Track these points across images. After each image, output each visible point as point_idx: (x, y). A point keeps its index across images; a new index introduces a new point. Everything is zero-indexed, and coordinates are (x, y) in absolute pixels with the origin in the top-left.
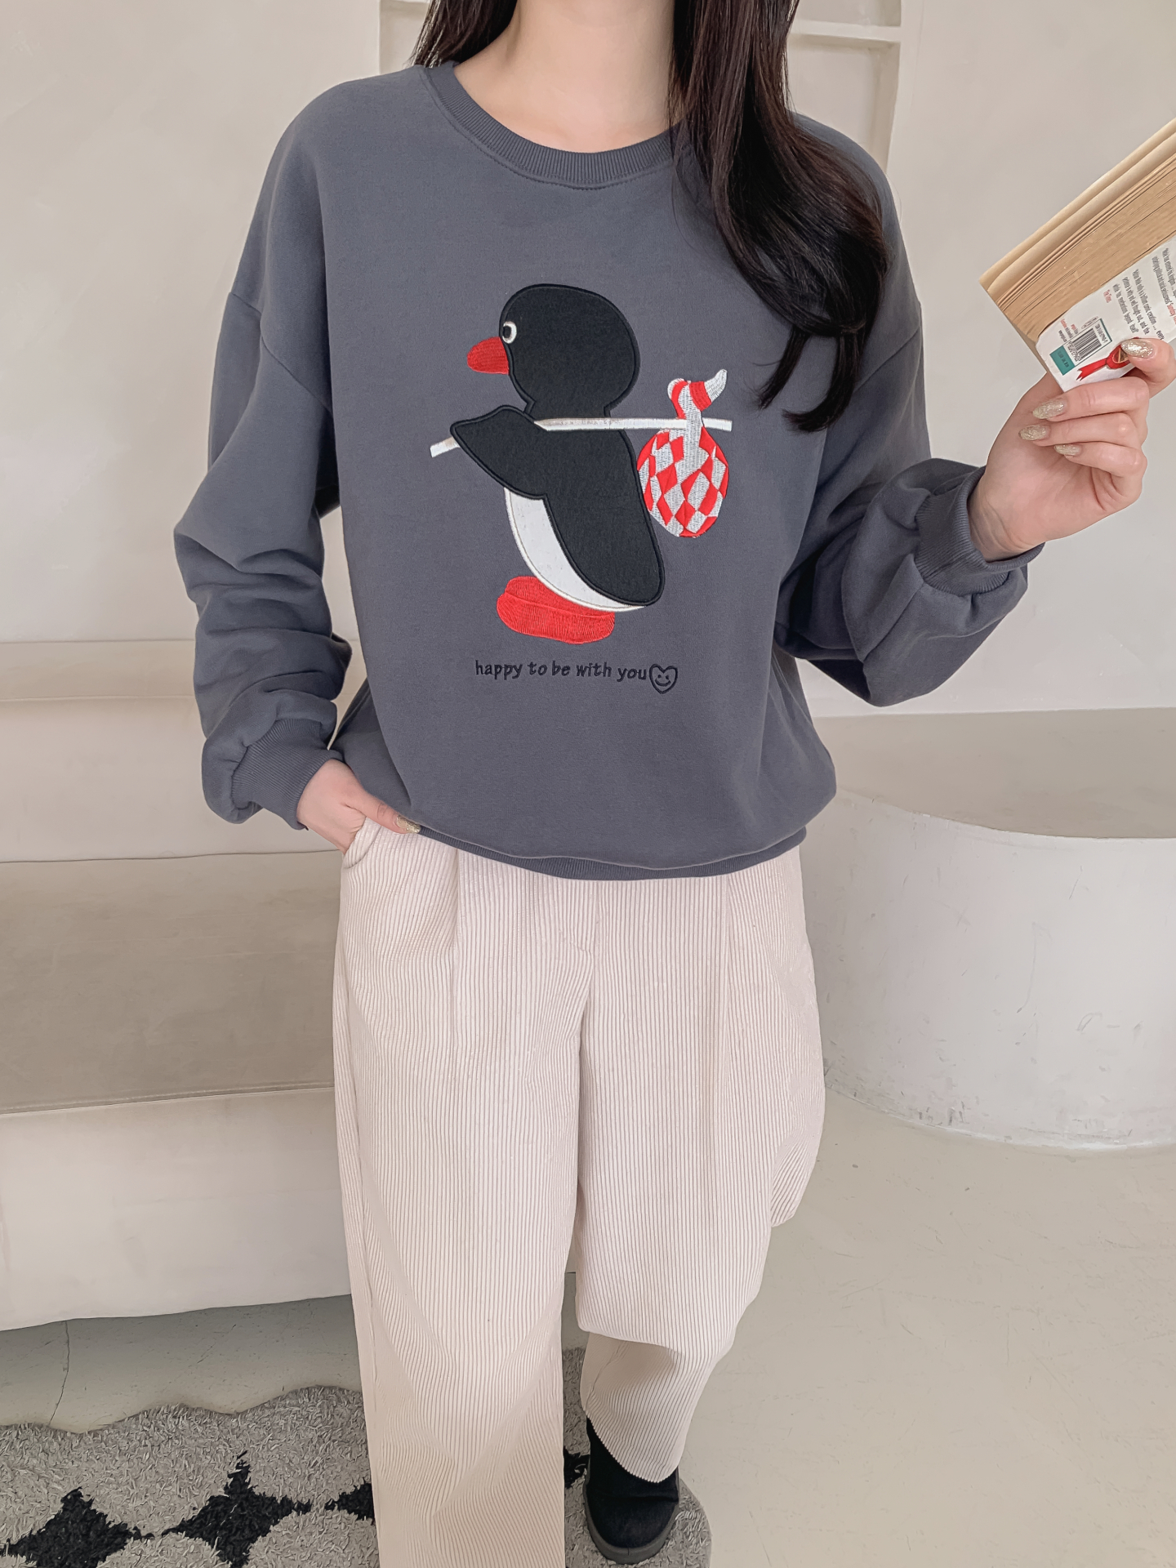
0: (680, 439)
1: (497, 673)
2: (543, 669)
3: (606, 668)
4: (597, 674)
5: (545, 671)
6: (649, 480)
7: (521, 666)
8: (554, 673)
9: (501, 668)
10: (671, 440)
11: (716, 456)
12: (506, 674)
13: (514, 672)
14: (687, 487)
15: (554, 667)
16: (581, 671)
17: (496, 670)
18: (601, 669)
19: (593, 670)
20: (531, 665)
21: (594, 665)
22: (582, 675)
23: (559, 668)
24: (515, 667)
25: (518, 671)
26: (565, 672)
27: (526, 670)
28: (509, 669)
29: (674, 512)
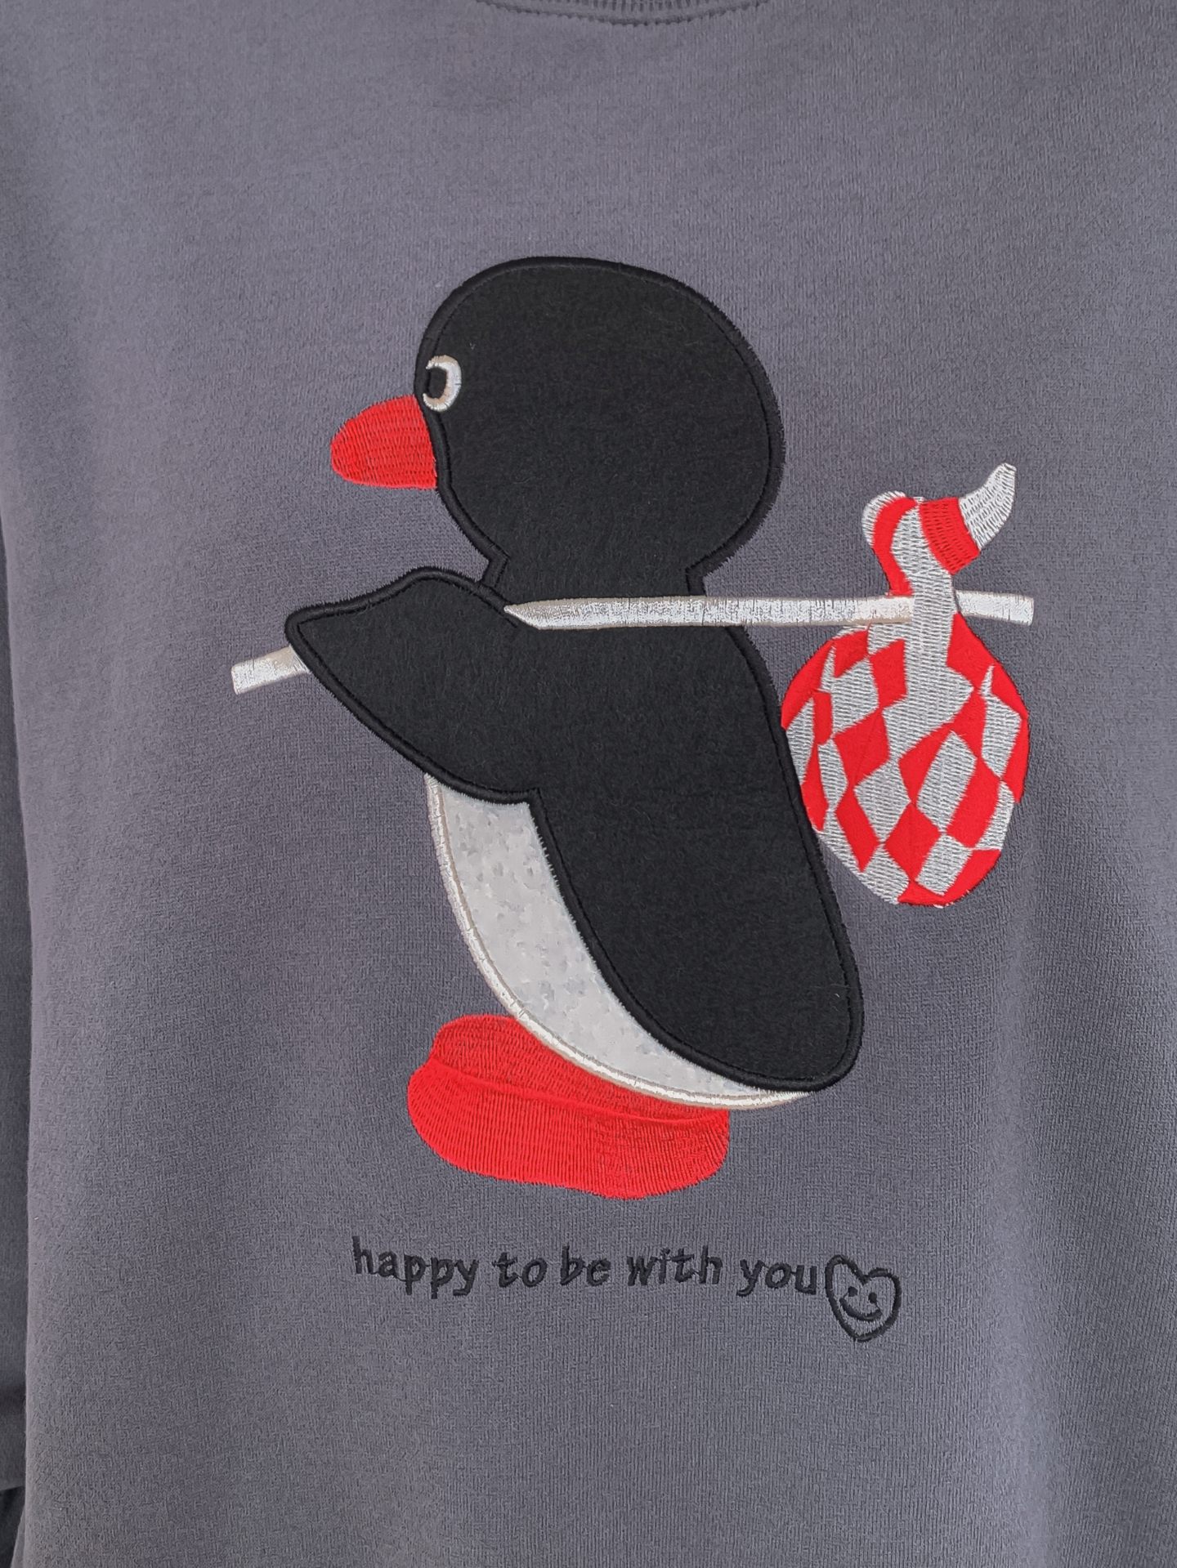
0: (898, 647)
1: (410, 1280)
2: (534, 1273)
3: (706, 1260)
4: (680, 1277)
5: (540, 1278)
6: (815, 753)
7: (475, 1264)
8: (566, 1279)
9: (422, 1266)
10: (873, 649)
11: (995, 690)
12: (436, 1283)
13: (458, 1281)
14: (916, 766)
15: (567, 1262)
16: (639, 1270)
17: (408, 1270)
18: (696, 1265)
19: (672, 1267)
20: (504, 1262)
21: (675, 1253)
22: (644, 1282)
23: (579, 1264)
24: (459, 1264)
25: (469, 1275)
26: (597, 1276)
27: (488, 1273)
28: (442, 1272)
29: (883, 832)
